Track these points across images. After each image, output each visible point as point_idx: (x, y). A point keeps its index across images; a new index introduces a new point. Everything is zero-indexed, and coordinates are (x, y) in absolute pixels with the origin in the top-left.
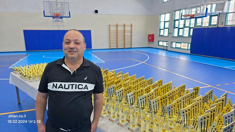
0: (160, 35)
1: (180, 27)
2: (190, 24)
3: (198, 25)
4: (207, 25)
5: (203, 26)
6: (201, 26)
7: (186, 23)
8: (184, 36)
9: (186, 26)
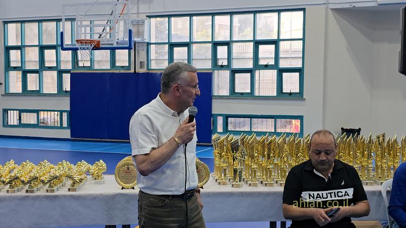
1: (27, 68)
2: (58, 61)
3: (81, 64)
4: (107, 66)
5: (96, 68)
6: (90, 68)
7: (46, 58)
8: (45, 92)
9: (47, 65)
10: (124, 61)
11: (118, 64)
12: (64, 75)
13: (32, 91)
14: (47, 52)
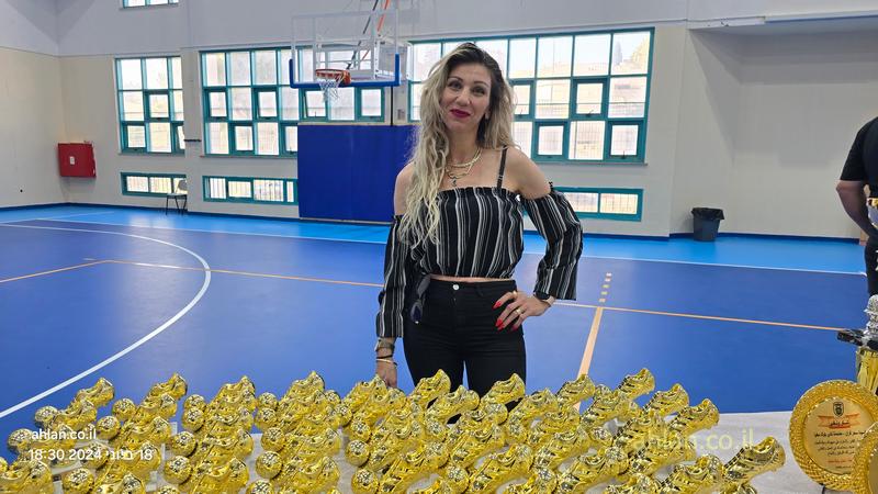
0: (126, 149)
1: (235, 118)
2: (279, 109)
3: (311, 114)
4: (351, 117)
5: (333, 117)
6: (325, 119)
7: (262, 105)
8: (260, 153)
9: (263, 114)
10: (374, 109)
11: (364, 113)
12: (288, 129)
13: (243, 151)
14: (262, 95)
